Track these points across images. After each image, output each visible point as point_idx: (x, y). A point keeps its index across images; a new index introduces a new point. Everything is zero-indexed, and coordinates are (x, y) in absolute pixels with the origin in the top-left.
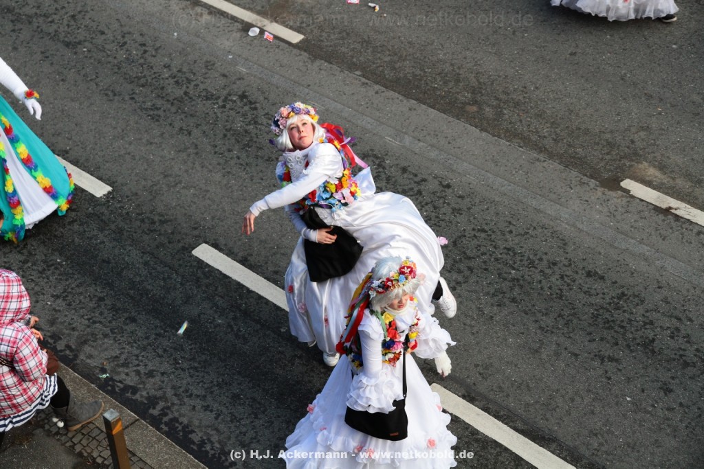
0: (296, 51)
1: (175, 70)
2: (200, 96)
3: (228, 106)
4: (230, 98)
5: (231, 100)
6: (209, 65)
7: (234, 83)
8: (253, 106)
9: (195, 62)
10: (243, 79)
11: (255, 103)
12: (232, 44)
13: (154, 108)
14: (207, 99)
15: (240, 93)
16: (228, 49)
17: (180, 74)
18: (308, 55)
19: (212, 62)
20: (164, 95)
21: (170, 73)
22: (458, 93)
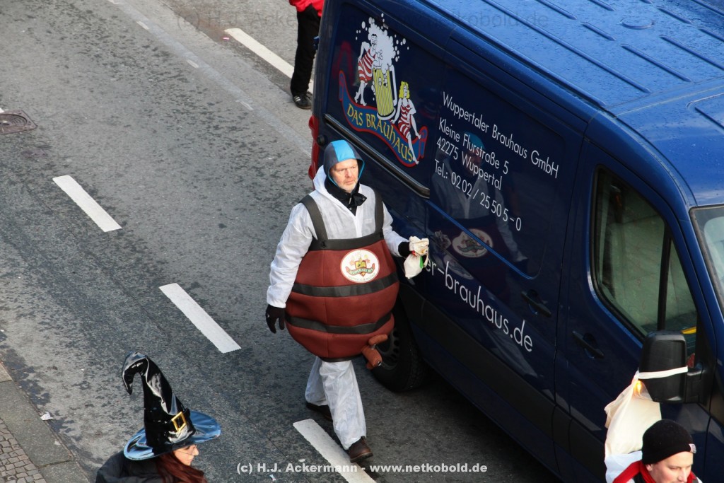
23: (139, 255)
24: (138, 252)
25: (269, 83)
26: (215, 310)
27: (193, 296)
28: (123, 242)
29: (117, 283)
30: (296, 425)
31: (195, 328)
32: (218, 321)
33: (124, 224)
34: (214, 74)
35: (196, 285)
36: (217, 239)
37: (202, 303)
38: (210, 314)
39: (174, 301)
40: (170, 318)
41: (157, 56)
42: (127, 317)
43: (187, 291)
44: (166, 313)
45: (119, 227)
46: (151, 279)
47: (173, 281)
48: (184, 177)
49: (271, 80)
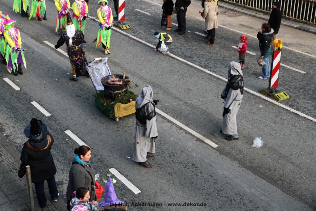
0: (214, 151)
1: (170, 151)
2: (177, 162)
3: (187, 167)
4: (188, 164)
5: (189, 165)
6: (182, 151)
7: (191, 159)
8: (196, 168)
9: (178, 149)
10: (194, 158)
11: (197, 167)
12: (192, 145)
13: (160, 164)
14: (180, 163)
15: (192, 163)
16: (190, 146)
17: (171, 153)
18: (219, 153)
19: (184, 150)
20: (165, 160)
21: (168, 152)
22: (275, 175)
23: (25, 95)
24: (25, 94)
25: (55, 53)
26: (45, 107)
27: (39, 104)
28: (21, 92)
29: (20, 102)
30: (65, 132)
31: (40, 111)
32: (45, 109)
33: (21, 88)
34: (41, 52)
35: (40, 101)
36: (44, 90)
37: (41, 105)
38: (43, 108)
39: (34, 105)
40: (34, 109)
41: (27, 48)
42: (23, 110)
43: (38, 103)
44: (33, 108)
45: (20, 89)
46: (29, 100)
47: (34, 101)
48: (35, 76)
49: (55, 52)
